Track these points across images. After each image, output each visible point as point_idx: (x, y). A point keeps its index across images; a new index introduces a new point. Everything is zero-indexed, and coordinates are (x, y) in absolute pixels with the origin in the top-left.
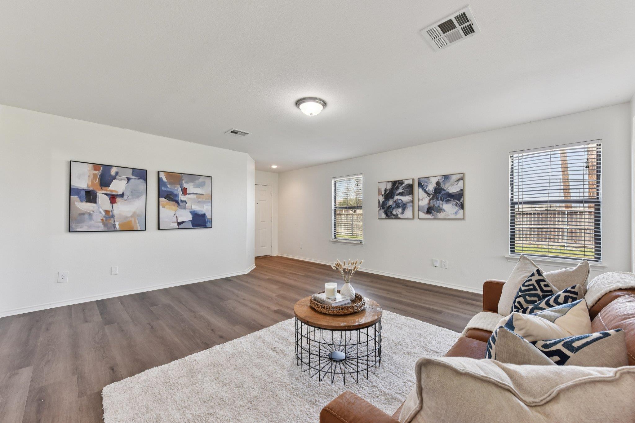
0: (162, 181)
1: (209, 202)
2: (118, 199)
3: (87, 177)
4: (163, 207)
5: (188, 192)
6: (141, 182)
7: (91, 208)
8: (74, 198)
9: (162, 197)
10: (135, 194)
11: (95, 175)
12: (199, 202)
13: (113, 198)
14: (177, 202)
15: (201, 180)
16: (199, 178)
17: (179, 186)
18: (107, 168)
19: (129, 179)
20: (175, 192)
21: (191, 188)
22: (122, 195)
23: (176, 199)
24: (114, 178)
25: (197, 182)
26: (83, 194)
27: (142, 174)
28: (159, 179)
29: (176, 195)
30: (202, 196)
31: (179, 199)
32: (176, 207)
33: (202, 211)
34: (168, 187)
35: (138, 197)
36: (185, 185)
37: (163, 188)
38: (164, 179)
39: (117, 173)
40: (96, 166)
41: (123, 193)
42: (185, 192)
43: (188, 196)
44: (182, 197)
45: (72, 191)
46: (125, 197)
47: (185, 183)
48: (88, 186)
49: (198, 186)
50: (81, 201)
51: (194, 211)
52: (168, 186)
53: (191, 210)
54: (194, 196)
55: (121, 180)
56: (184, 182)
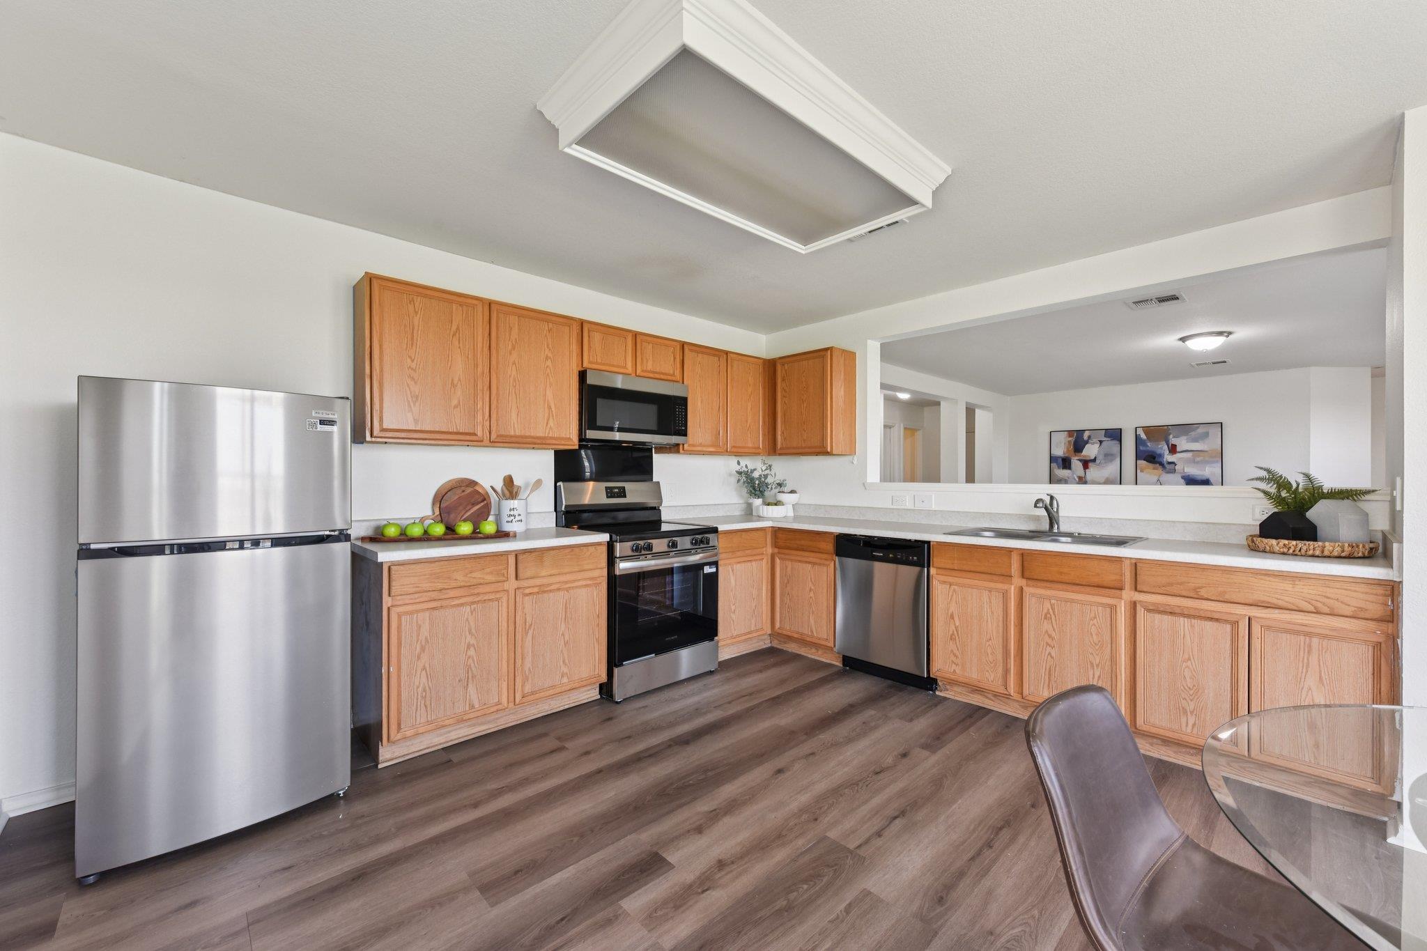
0: (1141, 439)
1: (1217, 462)
2: (1090, 464)
3: (1063, 444)
4: (1142, 471)
5: (1178, 449)
6: (1116, 443)
7: (1067, 475)
8: (1054, 465)
9: (1139, 459)
10: (1108, 457)
11: (1069, 442)
12: (1198, 462)
13: (1086, 464)
14: (1162, 464)
15: (1201, 430)
16: (1198, 428)
17: (1164, 443)
18: (1080, 433)
19: (1101, 442)
20: (1159, 451)
21: (1182, 443)
22: (1094, 460)
23: (1160, 460)
24: (1087, 442)
25: (1193, 434)
26: (1060, 461)
27: (1115, 435)
28: (1137, 437)
29: (1161, 456)
30: (1201, 454)
31: (1165, 460)
32: (1160, 470)
33: (1202, 475)
34: (1148, 446)
35: (1111, 461)
36: (1173, 441)
37: (1141, 448)
38: (1143, 436)
39: (1089, 437)
40: (1070, 433)
41: (1095, 458)
42: (1173, 449)
43: (1178, 455)
44: (1168, 457)
45: (1053, 459)
46: (1098, 461)
47: (1174, 437)
48: (1064, 454)
49: (1195, 440)
50: (1059, 468)
51: (1189, 475)
52: (1149, 444)
53: (1184, 475)
54: (1189, 455)
55: (1093, 444)
56: (1171, 436)
